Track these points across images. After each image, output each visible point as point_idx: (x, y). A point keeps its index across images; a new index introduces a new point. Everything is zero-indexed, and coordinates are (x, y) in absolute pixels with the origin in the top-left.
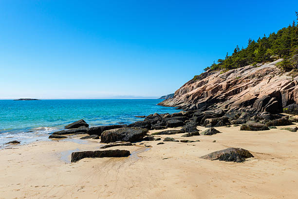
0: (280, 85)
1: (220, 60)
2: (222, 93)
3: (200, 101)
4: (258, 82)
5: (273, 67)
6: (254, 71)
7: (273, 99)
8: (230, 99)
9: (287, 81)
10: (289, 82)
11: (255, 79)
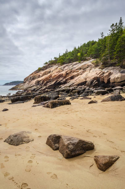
0: (97, 73)
1: (55, 58)
2: (63, 79)
3: (49, 84)
4: (83, 72)
5: (90, 63)
6: (80, 65)
7: (95, 81)
8: (69, 82)
9: (100, 71)
10: (101, 72)
11: (82, 70)
